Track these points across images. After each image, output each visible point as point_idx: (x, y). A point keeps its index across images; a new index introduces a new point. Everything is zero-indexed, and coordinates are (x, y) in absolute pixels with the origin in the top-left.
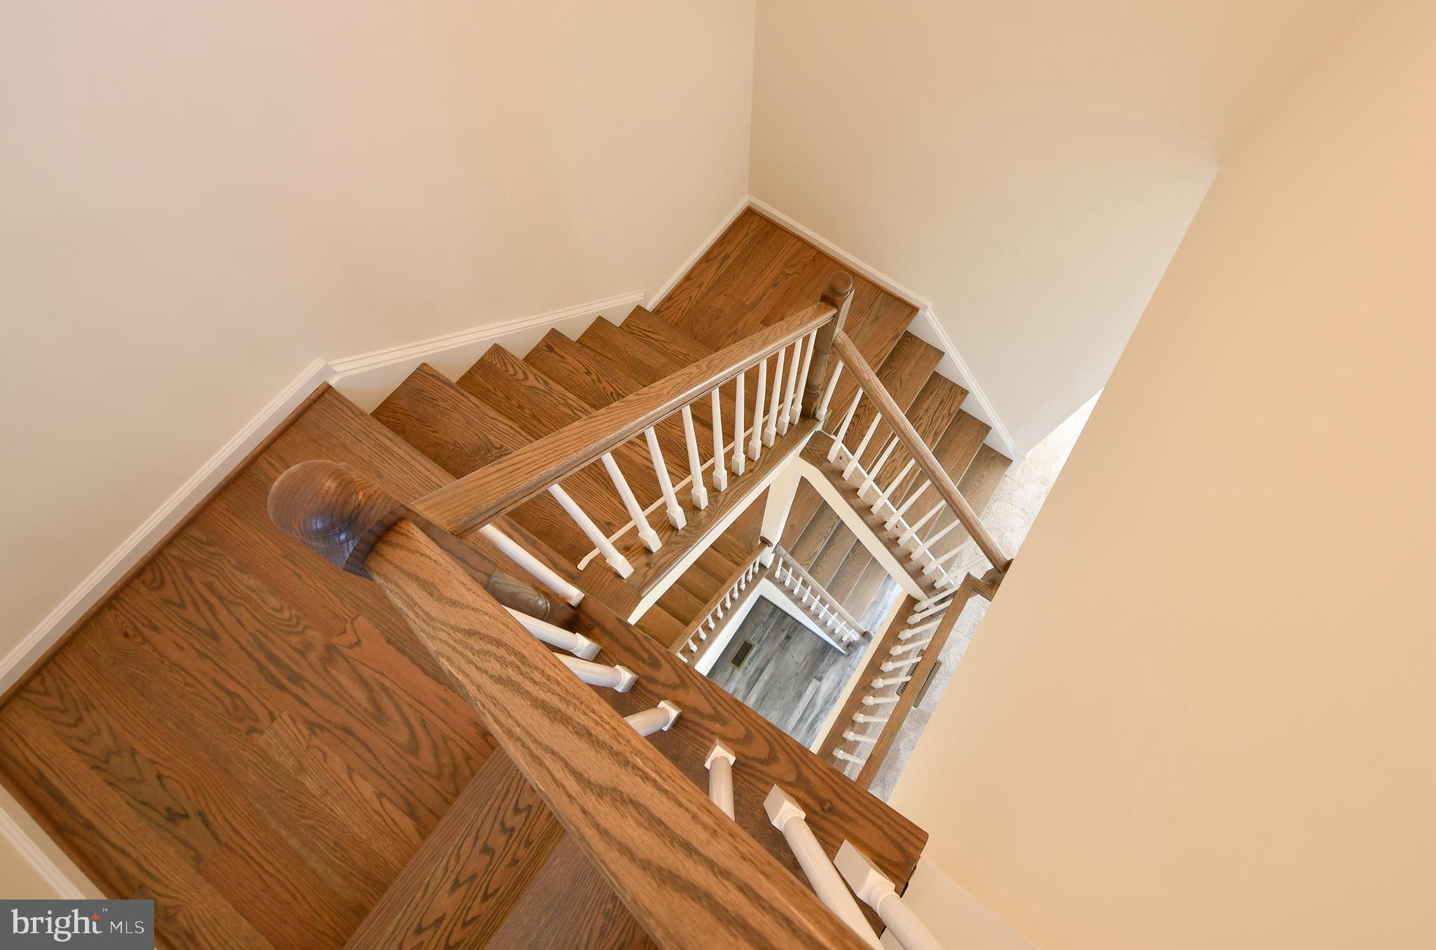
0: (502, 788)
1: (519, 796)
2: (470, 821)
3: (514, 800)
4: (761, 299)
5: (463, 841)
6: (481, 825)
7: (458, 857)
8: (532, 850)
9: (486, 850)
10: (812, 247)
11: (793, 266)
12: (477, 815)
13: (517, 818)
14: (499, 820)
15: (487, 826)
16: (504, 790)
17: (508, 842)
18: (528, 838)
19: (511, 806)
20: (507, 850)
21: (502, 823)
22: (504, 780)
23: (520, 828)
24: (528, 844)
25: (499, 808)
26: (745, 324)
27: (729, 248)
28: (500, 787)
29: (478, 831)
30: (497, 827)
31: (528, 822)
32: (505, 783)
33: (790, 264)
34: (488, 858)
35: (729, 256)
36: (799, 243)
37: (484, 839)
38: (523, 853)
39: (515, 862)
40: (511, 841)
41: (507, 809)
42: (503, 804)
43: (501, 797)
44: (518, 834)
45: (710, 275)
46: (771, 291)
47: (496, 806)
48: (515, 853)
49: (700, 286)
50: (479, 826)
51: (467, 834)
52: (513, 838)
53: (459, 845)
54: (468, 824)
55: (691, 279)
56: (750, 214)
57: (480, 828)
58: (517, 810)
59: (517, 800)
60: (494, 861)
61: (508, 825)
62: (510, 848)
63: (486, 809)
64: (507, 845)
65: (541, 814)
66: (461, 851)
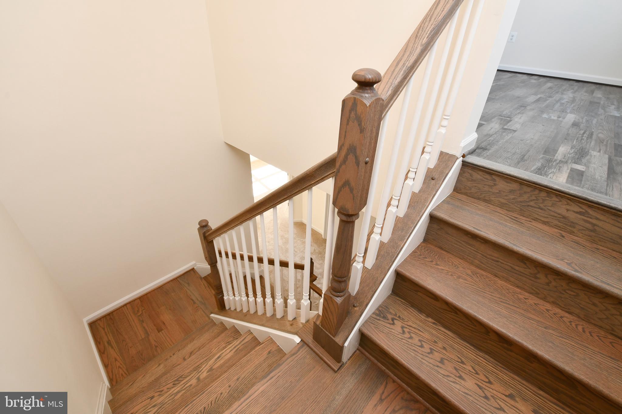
0: (413, 353)
1: (415, 345)
2: (430, 370)
3: (417, 347)
4: (146, 330)
5: (440, 373)
6: (431, 364)
7: (448, 376)
8: (438, 340)
9: (442, 361)
10: (134, 300)
11: (138, 311)
12: (427, 366)
13: (425, 346)
14: (427, 355)
15: (431, 361)
16: (414, 352)
17: (436, 351)
18: (433, 342)
19: (420, 348)
20: (440, 352)
21: (428, 353)
22: (409, 352)
23: (429, 345)
24: (435, 342)
25: (422, 355)
26: (155, 341)
27: (105, 339)
28: (412, 354)
29: (435, 366)
30: (431, 356)
31: (426, 341)
32: (410, 351)
33: (136, 312)
34: (445, 361)
35: (109, 340)
36: (128, 306)
37: (437, 363)
38: (440, 345)
39: (444, 348)
40: (436, 350)
41: (422, 351)
42: (420, 353)
43: (416, 353)
44: (432, 346)
45: (113, 353)
46: (145, 325)
47: (421, 356)
48: (441, 348)
49: (116, 360)
50: (432, 365)
51: (436, 371)
52: (434, 349)
53: (442, 375)
54: (432, 371)
55: (108, 365)
56: (93, 325)
57: (432, 364)
58: (422, 346)
59: (417, 346)
60: (446, 358)
61: (429, 351)
62: (439, 350)
63: (424, 361)
64: (438, 352)
65: (422, 336)
66: (445, 375)
